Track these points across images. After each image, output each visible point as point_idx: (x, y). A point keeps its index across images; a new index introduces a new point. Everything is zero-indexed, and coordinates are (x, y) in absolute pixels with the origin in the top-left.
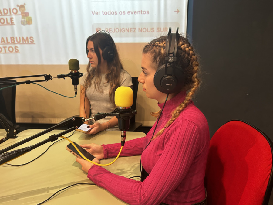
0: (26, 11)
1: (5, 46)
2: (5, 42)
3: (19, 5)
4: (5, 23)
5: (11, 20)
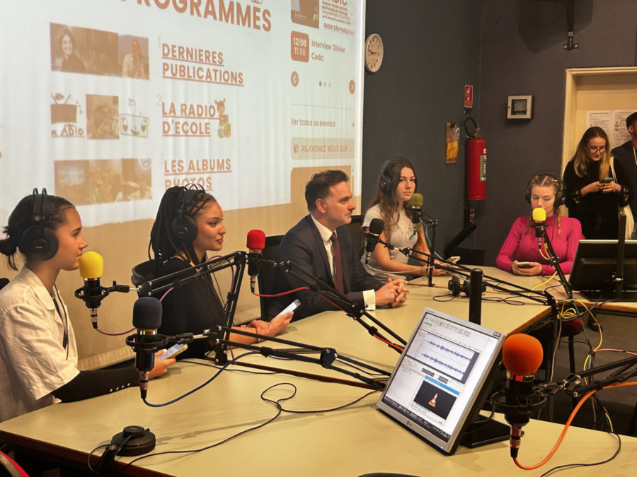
0: (225, 113)
1: (193, 176)
2: (194, 170)
3: (218, 101)
4: (198, 133)
5: (207, 128)
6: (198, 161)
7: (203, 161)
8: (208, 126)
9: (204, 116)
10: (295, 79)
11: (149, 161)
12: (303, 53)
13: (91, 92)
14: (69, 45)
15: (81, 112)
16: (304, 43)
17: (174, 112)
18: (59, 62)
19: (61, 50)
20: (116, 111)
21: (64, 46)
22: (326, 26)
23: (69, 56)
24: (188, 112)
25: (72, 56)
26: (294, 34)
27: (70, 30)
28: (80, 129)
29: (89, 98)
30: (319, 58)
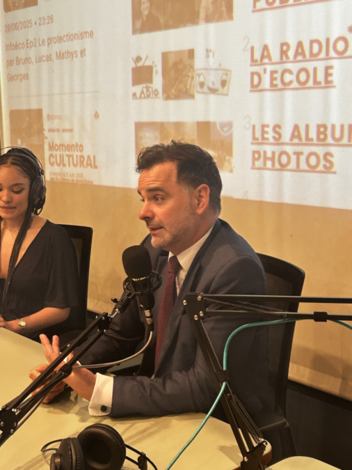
1: (299, 149)
2: (300, 139)
4: (311, 83)
5: (327, 75)
6: (307, 127)
7: (319, 126)
8: (330, 71)
9: (323, 55)
11: (230, 125)
14: (146, 5)
17: (269, 57)
20: (192, 67)
24: (291, 54)
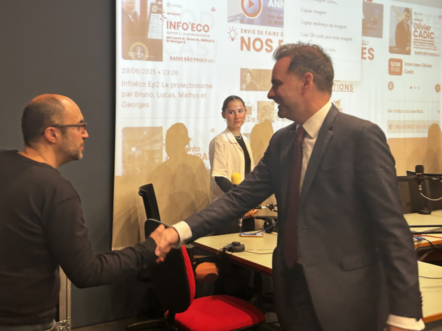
3: (336, 101)
10: (391, 86)
12: (398, 70)
13: (260, 100)
14: (250, 78)
15: (254, 110)
16: (399, 64)
18: (244, 86)
19: (245, 80)
20: (273, 109)
21: (247, 78)
22: (416, 53)
23: (249, 83)
25: (251, 83)
26: (391, 60)
27: (251, 70)
28: (254, 118)
29: (259, 103)
30: (411, 72)
